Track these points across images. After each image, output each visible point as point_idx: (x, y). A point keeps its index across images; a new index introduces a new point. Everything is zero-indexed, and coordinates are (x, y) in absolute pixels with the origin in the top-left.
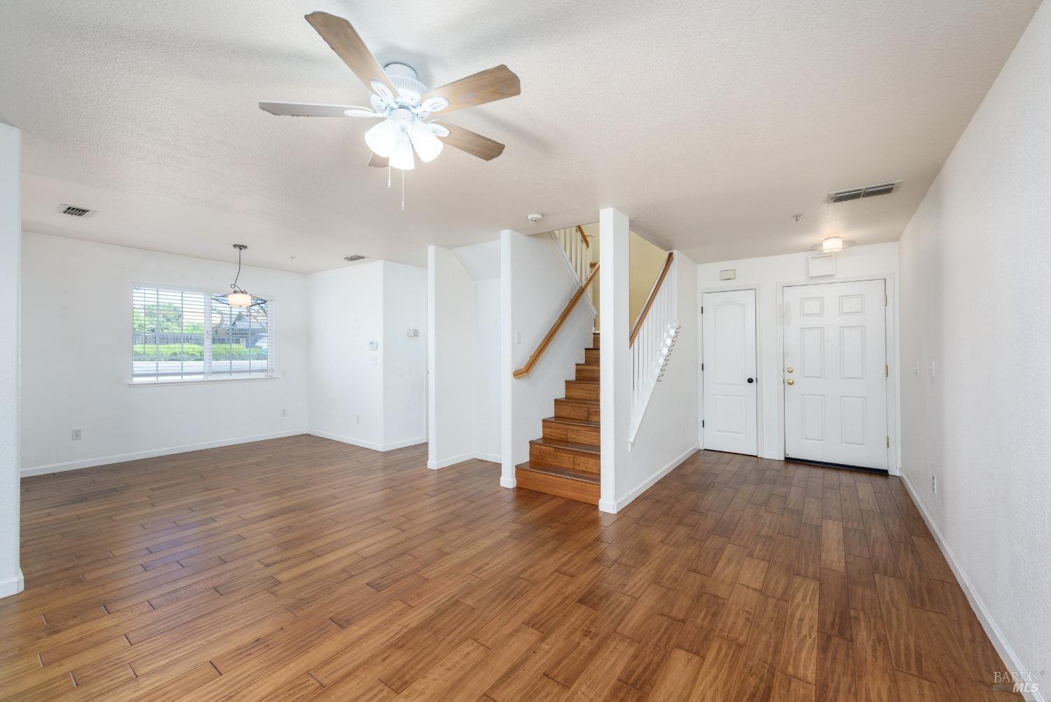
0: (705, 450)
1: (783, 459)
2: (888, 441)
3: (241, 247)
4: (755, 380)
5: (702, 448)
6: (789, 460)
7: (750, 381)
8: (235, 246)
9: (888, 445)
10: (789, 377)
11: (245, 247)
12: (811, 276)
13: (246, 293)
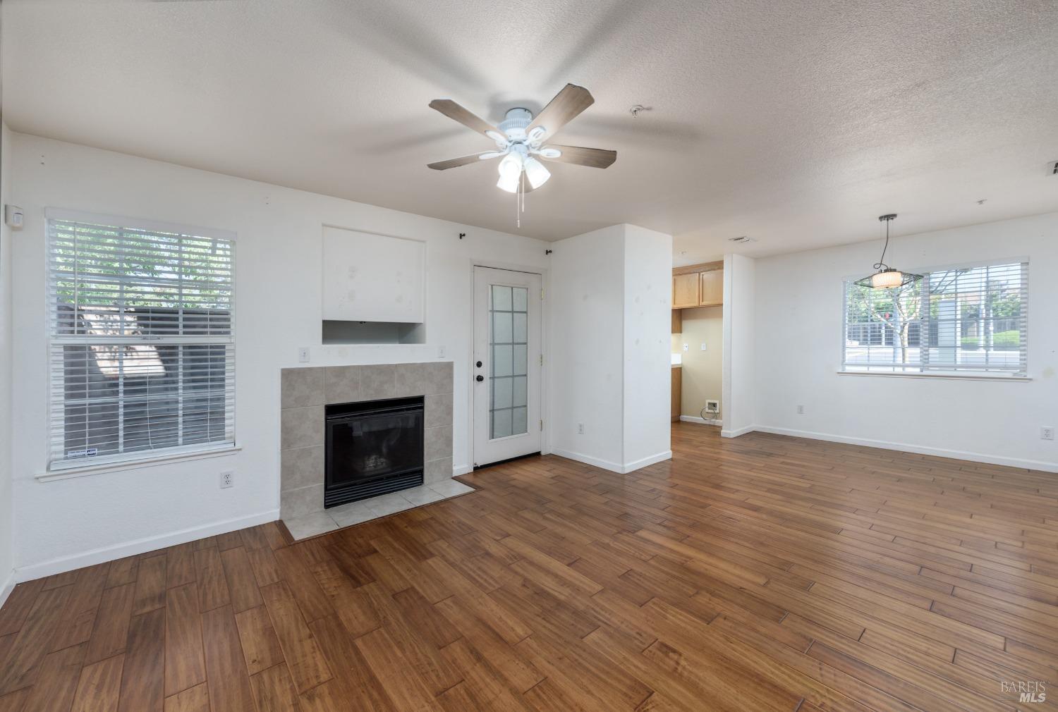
3: (889, 217)
8: (881, 218)
11: (895, 215)
13: (895, 270)
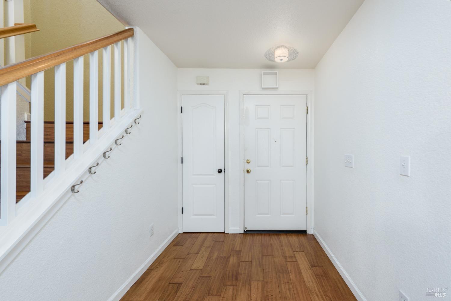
0: (184, 233)
1: (243, 232)
2: (307, 210)
4: (223, 171)
5: (181, 232)
6: (247, 232)
7: (220, 171)
9: (307, 213)
10: (248, 167)
12: (263, 87)
